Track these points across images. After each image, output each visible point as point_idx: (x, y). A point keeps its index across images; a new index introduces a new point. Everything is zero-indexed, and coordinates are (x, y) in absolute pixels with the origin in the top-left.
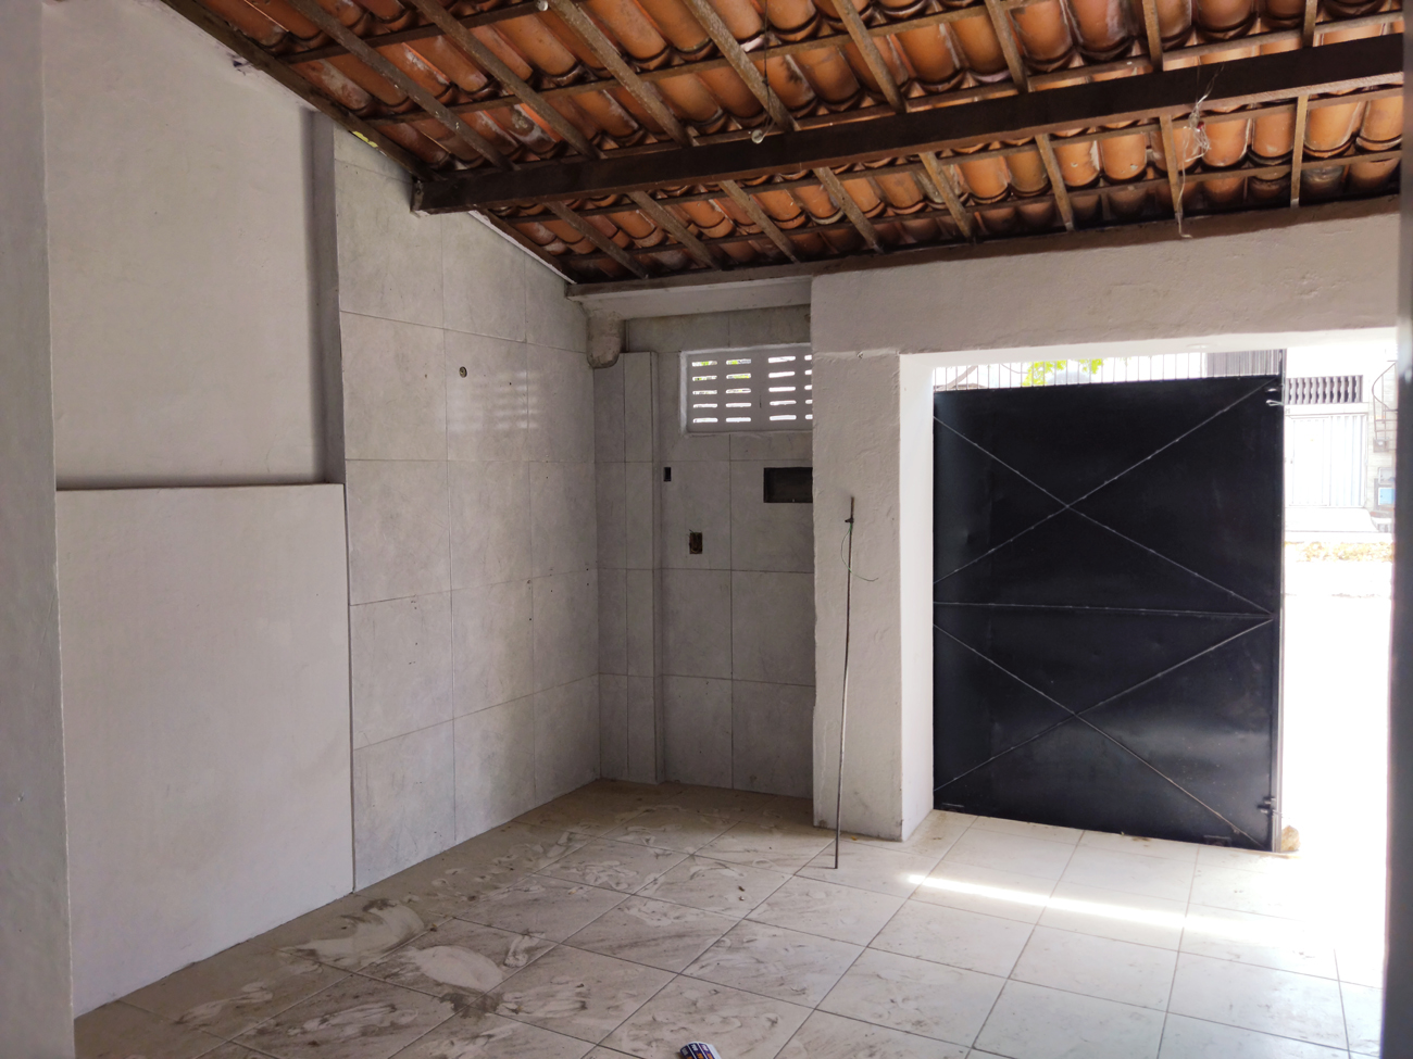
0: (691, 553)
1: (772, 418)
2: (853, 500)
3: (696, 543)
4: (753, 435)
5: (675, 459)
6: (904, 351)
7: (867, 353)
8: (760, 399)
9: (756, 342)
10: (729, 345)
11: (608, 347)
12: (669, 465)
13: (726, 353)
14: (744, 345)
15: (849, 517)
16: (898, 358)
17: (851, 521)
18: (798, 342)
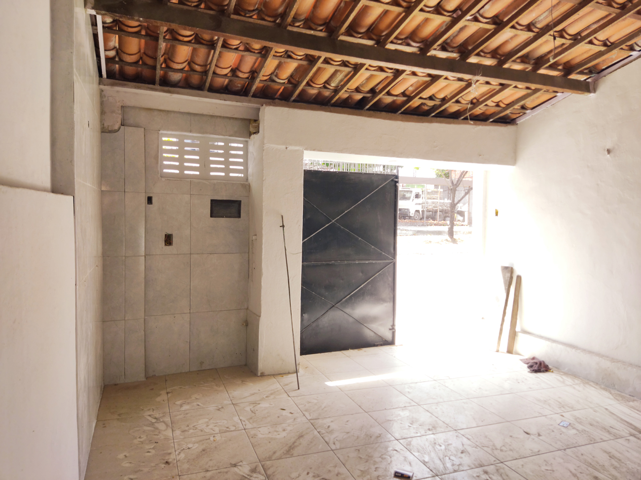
0: (166, 245)
1: (212, 174)
2: (282, 216)
3: (168, 240)
4: (204, 181)
5: (156, 192)
6: (306, 149)
7: (290, 148)
8: (205, 164)
9: (206, 133)
10: (191, 132)
11: (114, 121)
12: (151, 195)
13: (185, 135)
14: (200, 133)
15: (282, 225)
16: (303, 152)
17: (283, 226)
18: (229, 136)
